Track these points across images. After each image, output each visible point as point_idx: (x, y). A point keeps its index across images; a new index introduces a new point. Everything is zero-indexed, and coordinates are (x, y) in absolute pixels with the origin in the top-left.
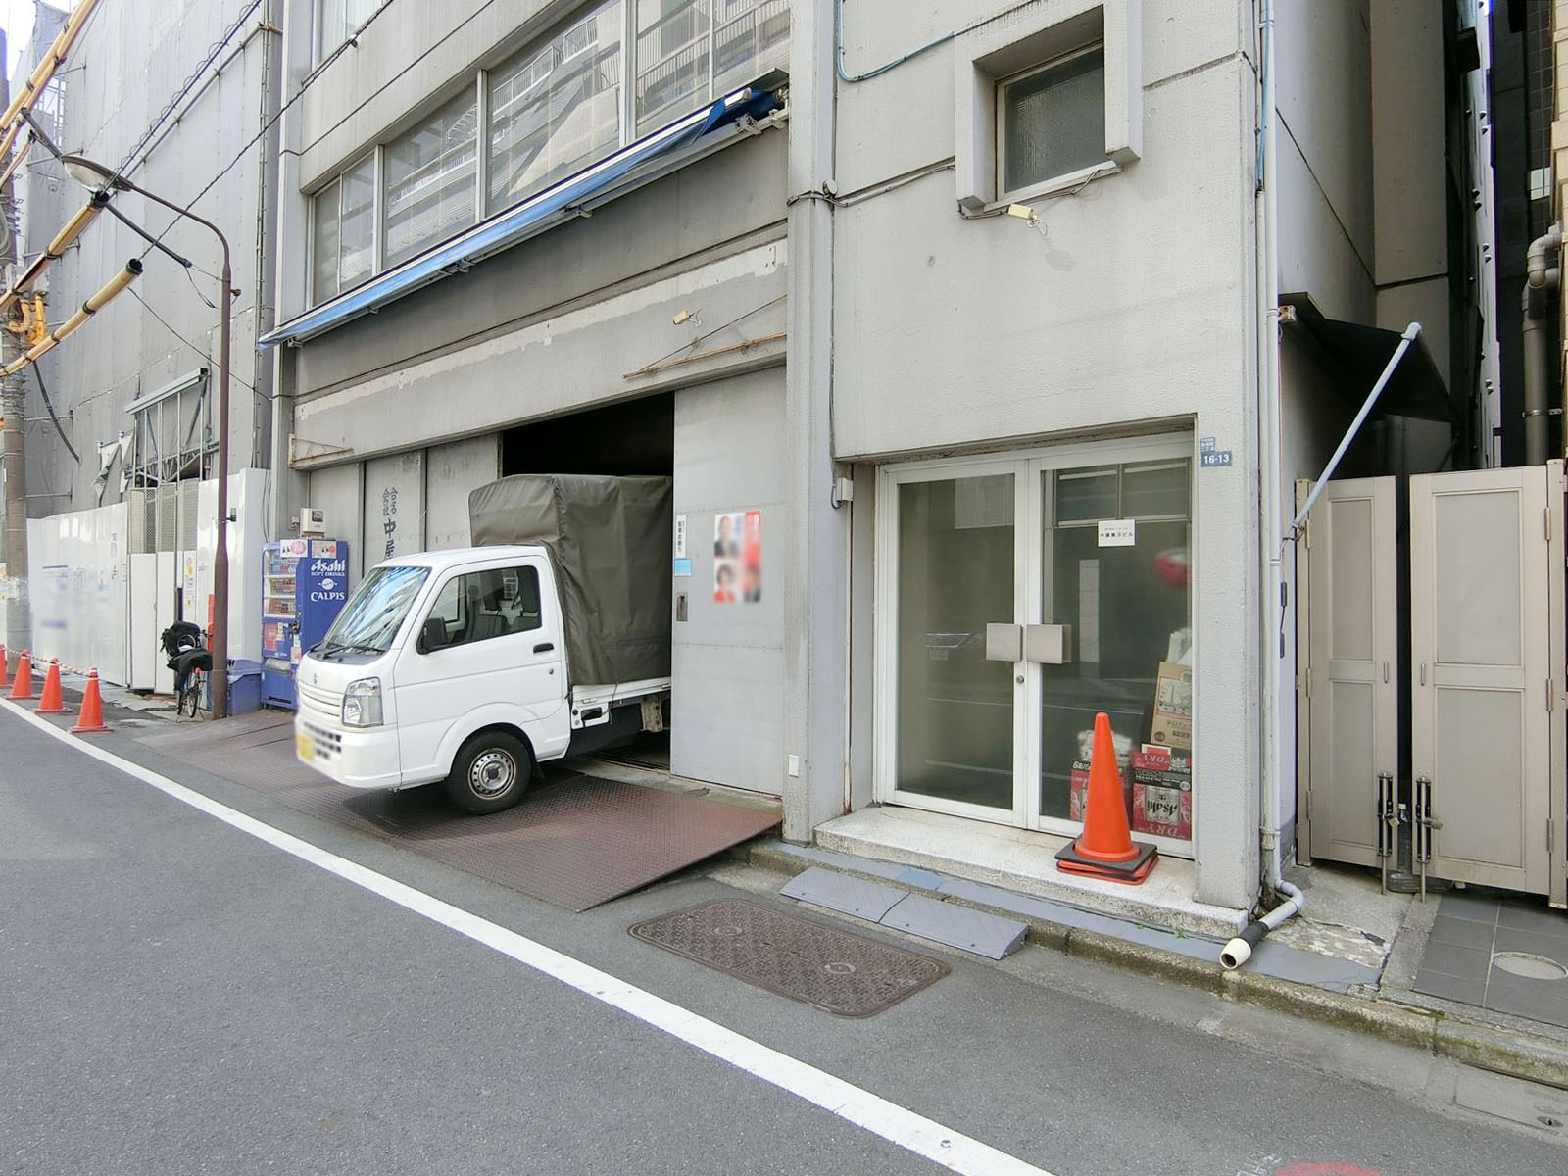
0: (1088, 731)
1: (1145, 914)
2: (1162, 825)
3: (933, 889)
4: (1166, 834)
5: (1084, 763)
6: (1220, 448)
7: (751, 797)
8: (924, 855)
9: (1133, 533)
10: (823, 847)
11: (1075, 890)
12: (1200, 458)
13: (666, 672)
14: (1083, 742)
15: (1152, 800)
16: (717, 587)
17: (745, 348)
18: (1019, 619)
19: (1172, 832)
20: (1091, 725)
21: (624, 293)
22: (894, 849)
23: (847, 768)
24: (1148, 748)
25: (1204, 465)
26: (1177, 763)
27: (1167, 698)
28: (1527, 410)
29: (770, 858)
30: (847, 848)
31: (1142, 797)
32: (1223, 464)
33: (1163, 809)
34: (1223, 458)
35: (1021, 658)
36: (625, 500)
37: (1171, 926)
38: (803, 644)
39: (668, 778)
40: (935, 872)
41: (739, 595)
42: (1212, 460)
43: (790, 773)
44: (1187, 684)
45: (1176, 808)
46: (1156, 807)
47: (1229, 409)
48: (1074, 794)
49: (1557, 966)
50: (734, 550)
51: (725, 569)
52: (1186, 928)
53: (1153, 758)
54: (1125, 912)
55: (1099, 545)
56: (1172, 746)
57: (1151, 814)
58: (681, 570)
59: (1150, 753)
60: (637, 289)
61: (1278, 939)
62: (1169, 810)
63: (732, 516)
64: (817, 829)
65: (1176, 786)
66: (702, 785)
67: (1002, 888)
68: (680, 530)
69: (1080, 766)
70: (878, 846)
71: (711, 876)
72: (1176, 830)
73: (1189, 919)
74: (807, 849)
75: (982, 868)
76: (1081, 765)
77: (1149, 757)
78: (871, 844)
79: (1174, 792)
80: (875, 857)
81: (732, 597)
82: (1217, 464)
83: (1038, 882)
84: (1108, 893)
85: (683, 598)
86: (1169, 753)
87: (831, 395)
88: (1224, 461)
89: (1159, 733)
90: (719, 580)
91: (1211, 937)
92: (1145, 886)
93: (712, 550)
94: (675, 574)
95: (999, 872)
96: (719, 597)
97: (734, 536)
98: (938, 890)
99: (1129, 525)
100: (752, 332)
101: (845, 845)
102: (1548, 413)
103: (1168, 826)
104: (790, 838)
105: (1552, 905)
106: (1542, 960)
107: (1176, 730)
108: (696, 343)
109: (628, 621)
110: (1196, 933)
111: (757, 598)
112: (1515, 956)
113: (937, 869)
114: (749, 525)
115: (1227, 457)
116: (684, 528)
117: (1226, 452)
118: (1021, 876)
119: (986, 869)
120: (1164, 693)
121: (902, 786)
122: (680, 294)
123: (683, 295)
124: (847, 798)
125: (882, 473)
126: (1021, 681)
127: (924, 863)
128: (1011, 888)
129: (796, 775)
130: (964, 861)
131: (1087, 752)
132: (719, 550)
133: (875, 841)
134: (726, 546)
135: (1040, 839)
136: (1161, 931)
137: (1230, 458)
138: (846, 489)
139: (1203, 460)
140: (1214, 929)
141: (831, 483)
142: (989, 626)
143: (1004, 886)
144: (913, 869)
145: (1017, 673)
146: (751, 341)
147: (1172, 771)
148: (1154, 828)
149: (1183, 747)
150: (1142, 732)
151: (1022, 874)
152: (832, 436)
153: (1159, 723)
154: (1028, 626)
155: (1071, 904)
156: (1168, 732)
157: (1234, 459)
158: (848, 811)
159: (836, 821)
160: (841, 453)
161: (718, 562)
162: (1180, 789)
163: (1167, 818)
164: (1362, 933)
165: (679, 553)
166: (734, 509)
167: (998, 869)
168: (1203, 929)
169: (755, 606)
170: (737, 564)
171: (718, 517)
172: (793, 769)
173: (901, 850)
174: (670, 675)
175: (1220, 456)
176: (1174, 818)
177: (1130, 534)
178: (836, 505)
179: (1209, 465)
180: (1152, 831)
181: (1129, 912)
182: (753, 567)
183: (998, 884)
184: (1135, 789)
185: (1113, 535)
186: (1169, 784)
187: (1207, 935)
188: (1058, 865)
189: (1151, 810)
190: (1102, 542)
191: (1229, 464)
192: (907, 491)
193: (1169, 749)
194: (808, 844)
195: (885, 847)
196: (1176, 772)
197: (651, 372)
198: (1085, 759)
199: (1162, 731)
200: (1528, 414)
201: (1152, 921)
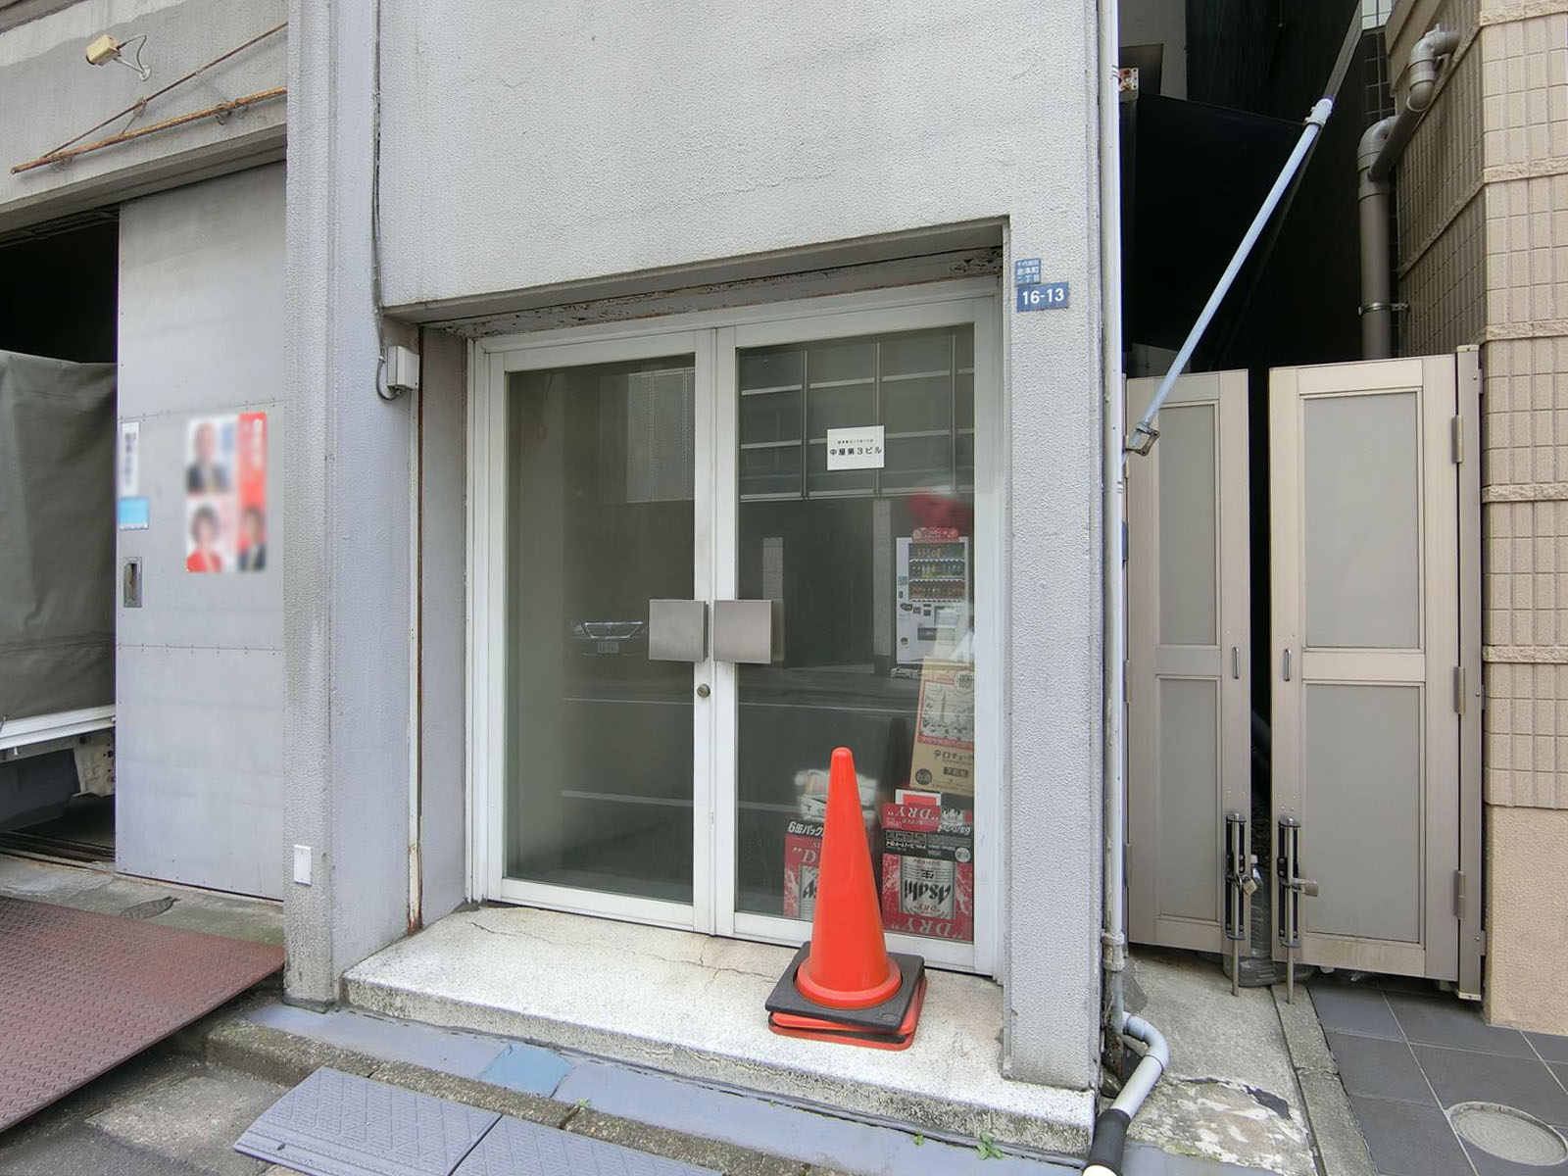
0: (811, 771)
1: (926, 1114)
2: (927, 919)
3: (546, 1092)
4: (933, 934)
5: (806, 823)
6: (1049, 276)
7: (249, 911)
8: (536, 1018)
9: (882, 447)
10: (361, 1007)
11: (803, 1076)
12: (1014, 295)
13: (105, 695)
14: (803, 790)
15: (912, 879)
16: (191, 548)
17: (225, 114)
18: (702, 592)
19: (943, 929)
20: (822, 762)
21: (17, 25)
22: (485, 1010)
23: (414, 853)
24: (905, 796)
25: (1022, 307)
26: (951, 820)
27: (934, 714)
28: (1365, 303)
29: (243, 1052)
30: (402, 1009)
31: (897, 875)
32: (1054, 306)
33: (929, 893)
34: (1055, 294)
35: (706, 655)
36: (18, 391)
37: (971, 1135)
38: (317, 643)
39: (108, 878)
40: (556, 1048)
41: (230, 560)
42: (1035, 298)
43: (296, 879)
44: (965, 690)
45: (948, 890)
46: (917, 891)
47: (1065, 208)
48: (789, 874)
49: (1536, 1123)
50: (221, 481)
51: (205, 514)
52: (998, 1137)
53: (913, 812)
54: (891, 1112)
55: (829, 469)
56: (943, 791)
57: (910, 903)
58: (131, 518)
59: (910, 803)
60: (41, 17)
61: (1146, 1137)
62: (939, 894)
63: (218, 422)
64: (349, 976)
65: (949, 856)
66: (167, 891)
67: (674, 1074)
68: (129, 449)
69: (799, 829)
70: (456, 1003)
71: (92, 1121)
72: (949, 925)
73: (1004, 1120)
74: (328, 1015)
75: (639, 1039)
76: (800, 826)
77: (907, 811)
78: (442, 1002)
79: (946, 865)
80: (451, 1024)
81: (217, 562)
82: (1044, 306)
83: (738, 1061)
84: (861, 1077)
85: (134, 566)
86: (939, 803)
87: (376, 195)
88: (1056, 301)
89: (923, 772)
90: (196, 534)
91: (1042, 1151)
92: (918, 1050)
93: (181, 482)
94: (121, 526)
95: (669, 1045)
96: (195, 563)
97: (220, 456)
98: (558, 1097)
99: (875, 435)
100: (238, 86)
101: (398, 1004)
102: (1391, 308)
103: (936, 920)
104: (297, 995)
105: (1462, 995)
106: (1510, 1113)
107: (950, 765)
108: (140, 108)
109: (32, 608)
110: (1015, 1146)
111: (260, 563)
112: (1471, 1108)
113: (560, 1043)
114: (246, 438)
115: (1061, 294)
116: (135, 444)
117: (1058, 285)
118: (708, 1053)
119: (646, 1041)
120: (929, 705)
121: (519, 867)
122: (114, 23)
123: (117, 25)
124: (414, 906)
125: (479, 352)
126: (705, 692)
127: (536, 1033)
128: (690, 1074)
129: (309, 883)
130: (608, 1027)
131: (812, 807)
132: (194, 482)
133: (450, 995)
134: (207, 475)
135: (740, 954)
136: (955, 1144)
137: (1067, 294)
138: (404, 367)
139: (1021, 299)
140: (1047, 1137)
141: (375, 355)
142: (654, 604)
143: (679, 1070)
144: (518, 1045)
145: (699, 681)
146: (233, 101)
147: (943, 832)
148: (914, 924)
149: (959, 792)
150: (894, 769)
151: (710, 1047)
152: (377, 270)
153: (922, 757)
154: (715, 601)
155: (796, 1099)
156: (936, 767)
157: (1072, 298)
158: (417, 927)
159: (389, 953)
160: (393, 298)
161: (193, 504)
162: (955, 860)
163: (934, 908)
164: (1250, 1091)
165: (127, 488)
166: (221, 409)
167: (667, 1039)
168: (1027, 1137)
169: (252, 577)
170: (226, 504)
171: (193, 425)
172: (302, 871)
173: (498, 1010)
174: (113, 702)
175: (1050, 291)
176: (945, 907)
177: (878, 450)
178: (386, 393)
179: (1030, 308)
180: (911, 929)
181: (898, 1110)
182: (253, 510)
183: (667, 1067)
184: (885, 864)
185: (851, 451)
186: (938, 854)
187: (1036, 1150)
188: (770, 1020)
189: (911, 896)
190: (834, 463)
191: (1065, 305)
192: (523, 386)
193: (938, 797)
194: (329, 1006)
195: (469, 1005)
196: (950, 834)
197: (61, 161)
198: (807, 818)
199: (926, 768)
200: (1367, 310)
201: (938, 1127)
